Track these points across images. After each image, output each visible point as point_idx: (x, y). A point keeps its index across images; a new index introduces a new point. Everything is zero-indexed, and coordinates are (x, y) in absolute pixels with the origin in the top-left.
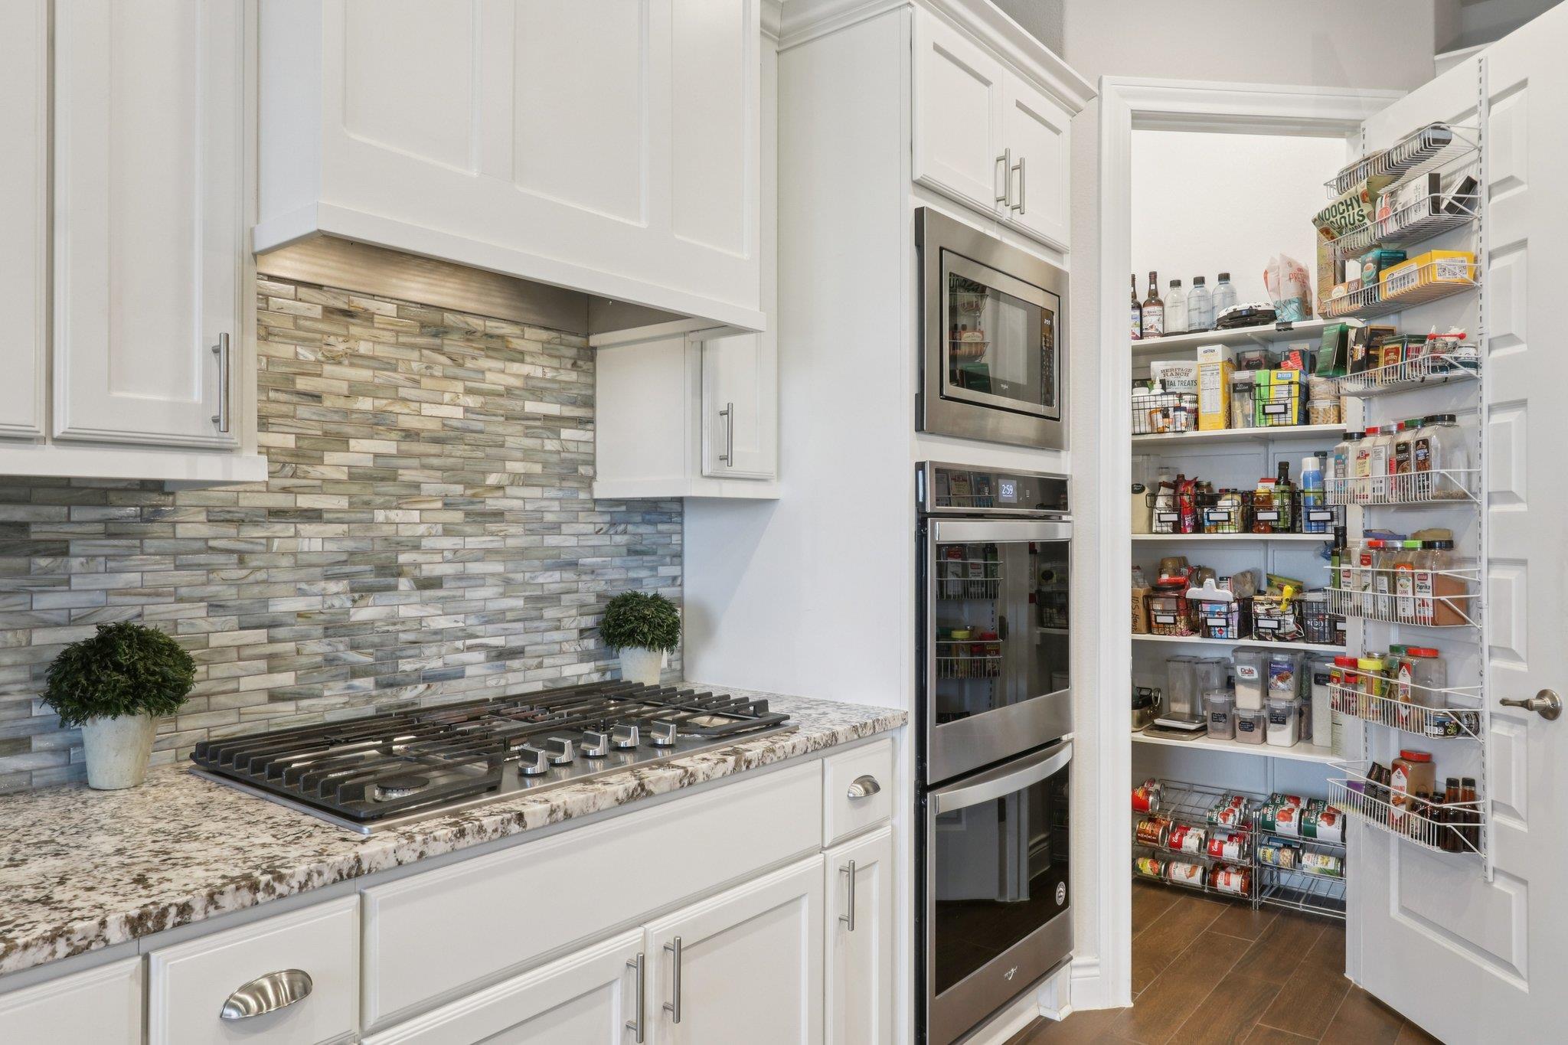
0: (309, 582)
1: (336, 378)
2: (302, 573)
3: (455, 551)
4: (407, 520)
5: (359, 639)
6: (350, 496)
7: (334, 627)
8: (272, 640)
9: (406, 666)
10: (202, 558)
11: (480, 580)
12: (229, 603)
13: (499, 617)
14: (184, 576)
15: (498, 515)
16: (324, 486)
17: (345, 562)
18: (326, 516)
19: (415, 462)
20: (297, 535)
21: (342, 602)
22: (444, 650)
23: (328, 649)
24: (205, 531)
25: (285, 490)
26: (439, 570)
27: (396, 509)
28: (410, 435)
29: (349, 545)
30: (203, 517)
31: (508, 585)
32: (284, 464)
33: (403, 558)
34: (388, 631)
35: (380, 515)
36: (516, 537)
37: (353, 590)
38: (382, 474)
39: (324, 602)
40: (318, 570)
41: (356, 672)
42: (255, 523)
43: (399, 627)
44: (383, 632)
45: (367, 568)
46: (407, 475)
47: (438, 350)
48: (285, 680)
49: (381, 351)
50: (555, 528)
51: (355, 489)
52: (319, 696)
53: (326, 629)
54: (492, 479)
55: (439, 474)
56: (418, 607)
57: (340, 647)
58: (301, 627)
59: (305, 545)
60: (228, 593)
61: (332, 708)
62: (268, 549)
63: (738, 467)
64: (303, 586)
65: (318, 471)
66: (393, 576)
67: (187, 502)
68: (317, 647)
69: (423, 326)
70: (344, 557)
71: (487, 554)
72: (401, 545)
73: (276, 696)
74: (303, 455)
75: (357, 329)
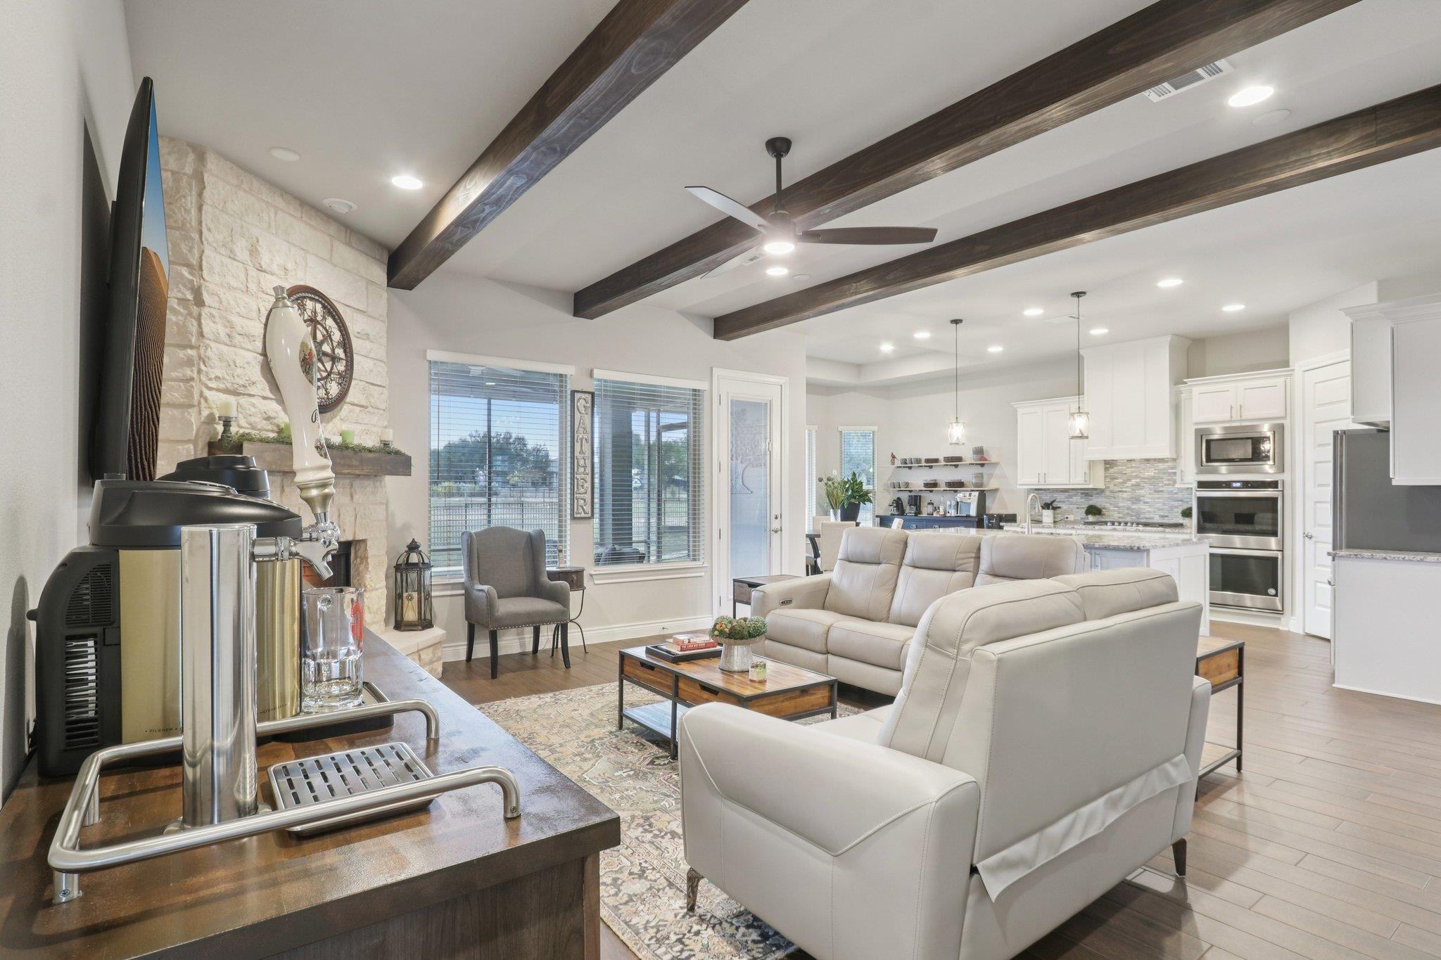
1: (1129, 471)
2: (1123, 500)
3: (1152, 497)
4: (1142, 492)
6: (1131, 488)
7: (1128, 509)
8: (1119, 509)
10: (1108, 497)
11: (1158, 503)
13: (1163, 509)
15: (1162, 491)
16: (1127, 487)
18: (1127, 491)
20: (1122, 494)
24: (1109, 494)
25: (1120, 488)
26: (1148, 500)
29: (1132, 496)
30: (1109, 492)
31: (1164, 504)
35: (1137, 491)
36: (1166, 495)
38: (1137, 485)
41: (1132, 516)
42: (1116, 493)
43: (1140, 509)
46: (1142, 485)
48: (1121, 515)
50: (1176, 493)
54: (1160, 485)
57: (1130, 512)
59: (1123, 496)
60: (1112, 502)
62: (1117, 497)
63: (1184, 481)
65: (1126, 485)
67: (1107, 490)
68: (1126, 511)
71: (1159, 498)
72: (1140, 496)
73: (1120, 518)
74: (1124, 482)
75: (1132, 462)
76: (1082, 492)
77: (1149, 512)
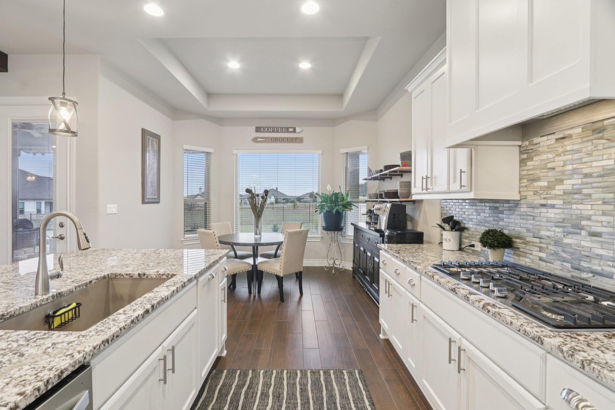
0: (550, 227)
1: (559, 162)
2: (549, 224)
3: (609, 223)
4: (586, 209)
5: (566, 249)
6: (564, 200)
7: (557, 243)
8: (540, 243)
9: (584, 264)
10: (525, 217)
12: (531, 230)
14: (522, 221)
16: (556, 197)
17: (561, 222)
18: (556, 206)
19: (590, 186)
20: (547, 212)
21: (560, 235)
22: (602, 264)
23: (556, 250)
24: (526, 210)
25: (544, 198)
26: (599, 230)
27: (581, 204)
28: (586, 176)
29: (563, 216)
30: (526, 206)
32: (544, 191)
33: (583, 223)
34: (576, 249)
35: (574, 206)
37: (564, 232)
39: (555, 234)
40: (553, 224)
41: (564, 260)
42: (537, 208)
43: (581, 249)
44: (575, 249)
45: (570, 225)
46: (585, 191)
47: (601, 138)
48: (543, 255)
49: (575, 147)
51: (565, 197)
52: (553, 264)
53: (555, 243)
55: (601, 190)
56: (590, 243)
58: (548, 241)
59: (549, 215)
61: (556, 269)
62: (540, 216)
64: (549, 228)
65: (554, 192)
66: (579, 229)
67: (523, 203)
69: (593, 131)
70: (561, 220)
72: (582, 218)
73: (541, 259)
74: (550, 187)
75: (566, 142)
76: (492, 205)
77: (600, 257)
